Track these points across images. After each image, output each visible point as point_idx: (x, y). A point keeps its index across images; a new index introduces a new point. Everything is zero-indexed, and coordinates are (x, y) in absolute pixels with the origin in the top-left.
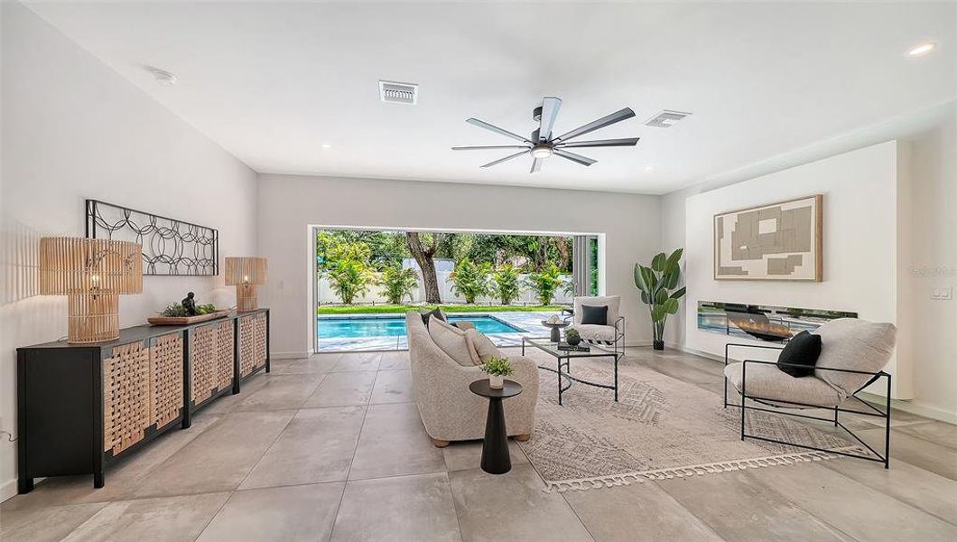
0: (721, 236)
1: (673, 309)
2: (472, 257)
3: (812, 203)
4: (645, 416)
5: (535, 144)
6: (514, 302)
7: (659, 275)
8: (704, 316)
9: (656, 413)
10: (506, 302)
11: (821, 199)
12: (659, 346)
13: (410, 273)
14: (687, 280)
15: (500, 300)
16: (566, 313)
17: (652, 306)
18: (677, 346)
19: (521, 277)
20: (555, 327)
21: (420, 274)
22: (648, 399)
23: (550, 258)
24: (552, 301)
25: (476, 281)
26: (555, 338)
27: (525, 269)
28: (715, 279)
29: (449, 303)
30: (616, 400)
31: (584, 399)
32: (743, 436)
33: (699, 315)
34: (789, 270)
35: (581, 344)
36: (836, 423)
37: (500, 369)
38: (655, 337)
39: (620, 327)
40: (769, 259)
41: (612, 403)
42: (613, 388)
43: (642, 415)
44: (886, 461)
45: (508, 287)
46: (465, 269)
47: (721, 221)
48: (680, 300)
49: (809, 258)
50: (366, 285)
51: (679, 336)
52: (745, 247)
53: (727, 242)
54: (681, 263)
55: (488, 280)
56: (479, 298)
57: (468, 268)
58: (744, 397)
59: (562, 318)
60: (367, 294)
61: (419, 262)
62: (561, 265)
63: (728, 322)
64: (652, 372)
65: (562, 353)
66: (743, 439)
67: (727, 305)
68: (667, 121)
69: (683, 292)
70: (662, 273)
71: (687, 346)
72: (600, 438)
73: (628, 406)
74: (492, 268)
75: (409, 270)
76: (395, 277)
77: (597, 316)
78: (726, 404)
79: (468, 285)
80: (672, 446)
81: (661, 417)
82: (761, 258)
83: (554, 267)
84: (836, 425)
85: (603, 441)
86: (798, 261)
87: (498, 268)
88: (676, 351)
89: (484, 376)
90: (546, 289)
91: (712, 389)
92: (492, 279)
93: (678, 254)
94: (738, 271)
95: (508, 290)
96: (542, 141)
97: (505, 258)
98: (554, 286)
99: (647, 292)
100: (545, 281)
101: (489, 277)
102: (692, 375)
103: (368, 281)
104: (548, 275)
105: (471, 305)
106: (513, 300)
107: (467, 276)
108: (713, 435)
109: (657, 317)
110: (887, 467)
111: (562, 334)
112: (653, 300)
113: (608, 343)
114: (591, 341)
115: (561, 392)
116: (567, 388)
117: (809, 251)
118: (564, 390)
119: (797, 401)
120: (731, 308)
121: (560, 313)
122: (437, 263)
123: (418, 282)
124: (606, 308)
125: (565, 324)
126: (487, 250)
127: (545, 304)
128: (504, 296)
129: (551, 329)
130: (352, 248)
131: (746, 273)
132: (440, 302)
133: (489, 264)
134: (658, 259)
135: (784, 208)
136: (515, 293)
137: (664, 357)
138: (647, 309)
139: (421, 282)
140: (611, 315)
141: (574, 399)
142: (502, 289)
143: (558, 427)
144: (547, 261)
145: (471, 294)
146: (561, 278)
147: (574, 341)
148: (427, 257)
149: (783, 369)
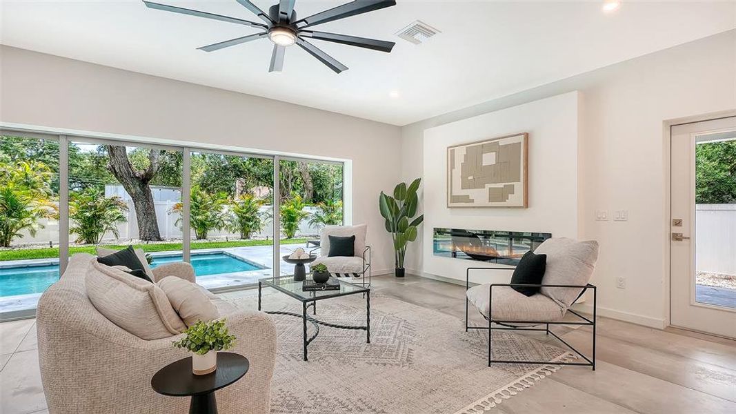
0: (453, 167)
1: (413, 237)
2: (204, 186)
3: (521, 139)
4: (399, 357)
5: (274, 22)
6: (256, 236)
7: (400, 204)
8: (439, 241)
9: (410, 350)
10: (246, 235)
11: (527, 136)
12: (400, 273)
13: (113, 204)
14: (424, 209)
15: (238, 234)
16: (310, 245)
17: (395, 234)
18: (416, 272)
19: (263, 209)
20: (300, 263)
21: (131, 205)
22: (399, 333)
23: (294, 189)
24: (297, 233)
25: (209, 213)
26: (300, 276)
27: (267, 200)
28: (448, 207)
29: (172, 240)
30: (368, 342)
31: (333, 347)
32: (490, 362)
33: (434, 241)
34: (504, 198)
35: (330, 282)
36: (547, 330)
37: (211, 340)
38: (397, 264)
39: (367, 258)
40: (490, 188)
41: (364, 346)
42: (364, 329)
43: (396, 356)
44: (593, 364)
45: (248, 220)
46: (195, 199)
47: (453, 152)
48: (418, 227)
49: (519, 187)
50: (38, 220)
51: (417, 263)
52: (471, 178)
53: (457, 172)
54: (418, 192)
55: (224, 211)
56: (212, 233)
57: (199, 198)
58: (490, 322)
59: (307, 251)
60: (40, 231)
61: (128, 189)
62: (305, 196)
63: (454, 246)
64: (399, 301)
65: (307, 295)
66: (490, 366)
67: (454, 230)
68: (418, 36)
69: (421, 219)
70: (403, 202)
71: (425, 271)
72: (355, 399)
73: (382, 346)
74: (229, 197)
75: (113, 199)
76: (89, 208)
77: (344, 247)
78: (467, 328)
79: (199, 217)
80: (431, 392)
81: (415, 355)
82: (484, 188)
83: (298, 197)
84: (547, 334)
85: (359, 404)
86: (511, 190)
87: (237, 199)
88: (415, 277)
89: (184, 353)
90: (290, 221)
91: (451, 312)
92: (228, 211)
93: (417, 183)
94: (466, 199)
95: (247, 223)
96: (282, 20)
97: (246, 189)
98: (298, 218)
99: (391, 220)
100: (289, 212)
101: (226, 208)
102: (431, 299)
103: (42, 214)
104: (292, 206)
105: (202, 241)
106: (254, 234)
107: (197, 207)
108: (463, 366)
109: (399, 245)
110: (594, 369)
111: (307, 270)
112: (396, 228)
113: (356, 275)
114: (338, 275)
115: (306, 343)
116: (314, 337)
117: (519, 181)
118: (311, 340)
119: (531, 320)
120: (457, 233)
121: (305, 245)
122: (155, 191)
123: (126, 214)
124: (353, 238)
125: (311, 259)
126: (224, 178)
127: (289, 237)
128: (243, 230)
129: (295, 265)
130: (20, 169)
131: (472, 201)
132: (159, 239)
133: (224, 194)
134: (400, 189)
135: (502, 142)
136: (257, 226)
137: (406, 284)
138: (391, 237)
139: (131, 214)
140: (358, 245)
141: (322, 348)
142: (240, 222)
143: (303, 396)
144: (291, 192)
145: (203, 228)
146: (306, 209)
147: (322, 278)
148: (141, 183)
149: (518, 289)
